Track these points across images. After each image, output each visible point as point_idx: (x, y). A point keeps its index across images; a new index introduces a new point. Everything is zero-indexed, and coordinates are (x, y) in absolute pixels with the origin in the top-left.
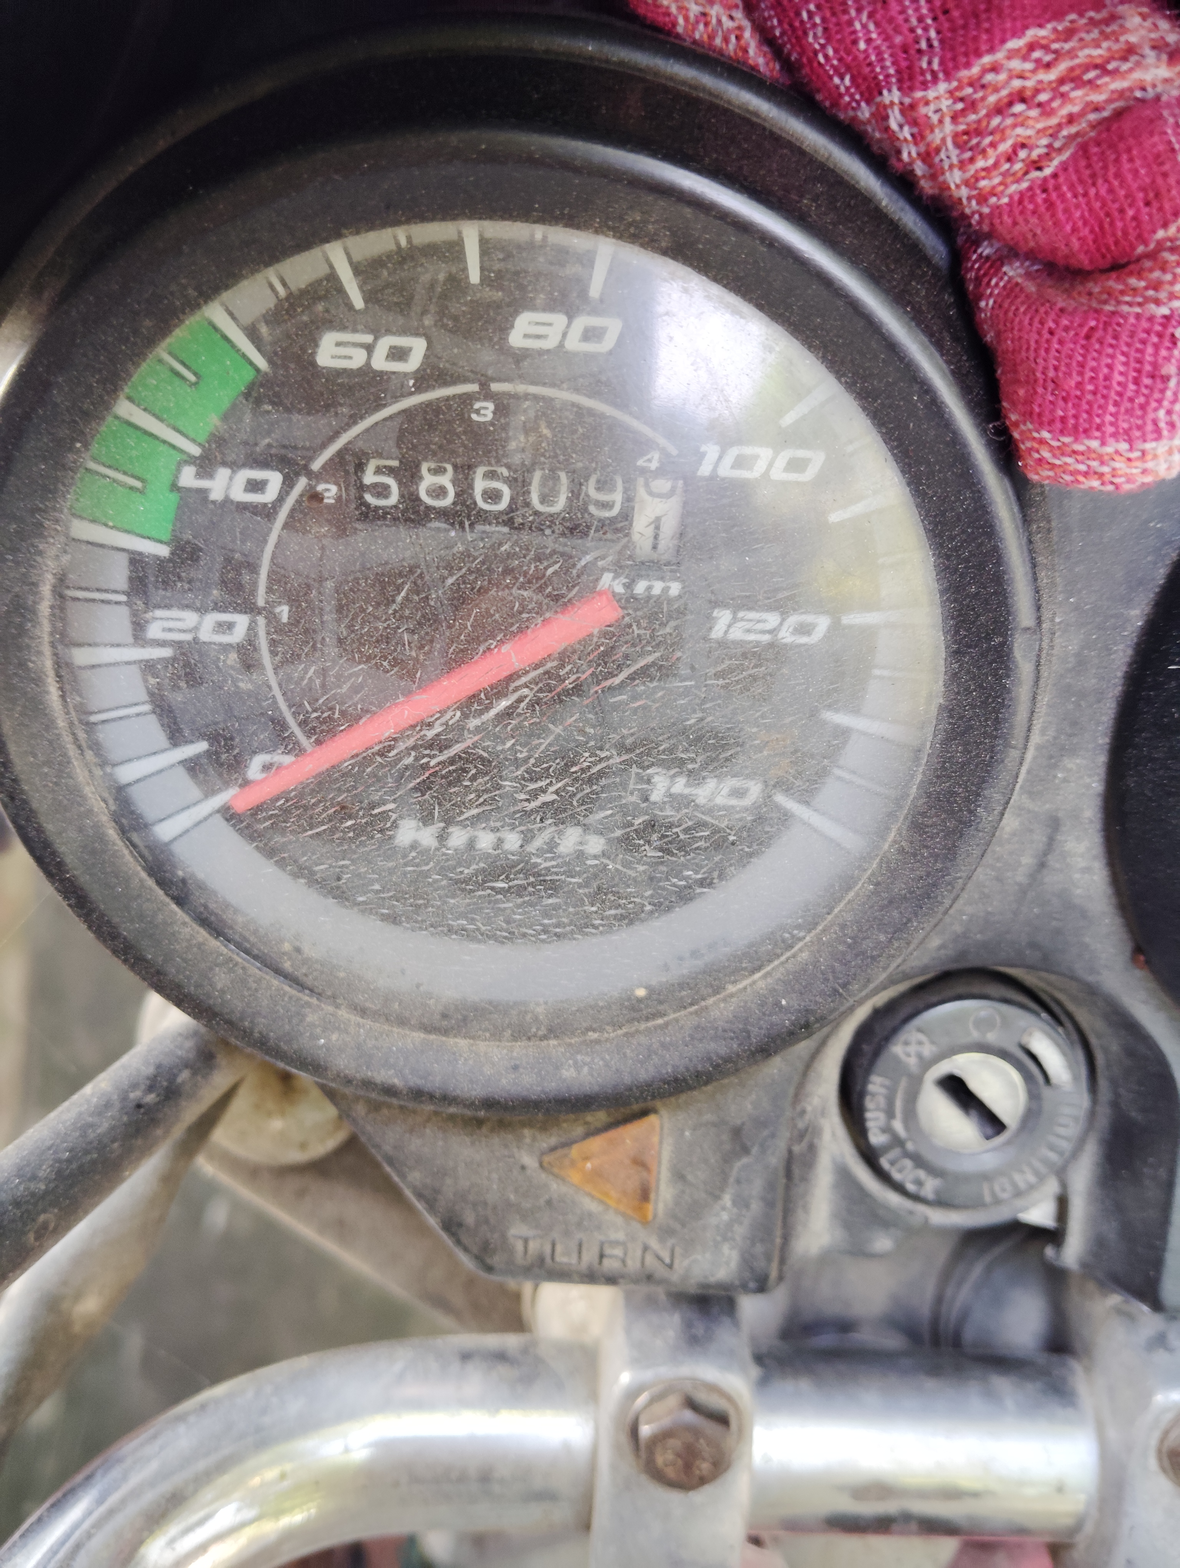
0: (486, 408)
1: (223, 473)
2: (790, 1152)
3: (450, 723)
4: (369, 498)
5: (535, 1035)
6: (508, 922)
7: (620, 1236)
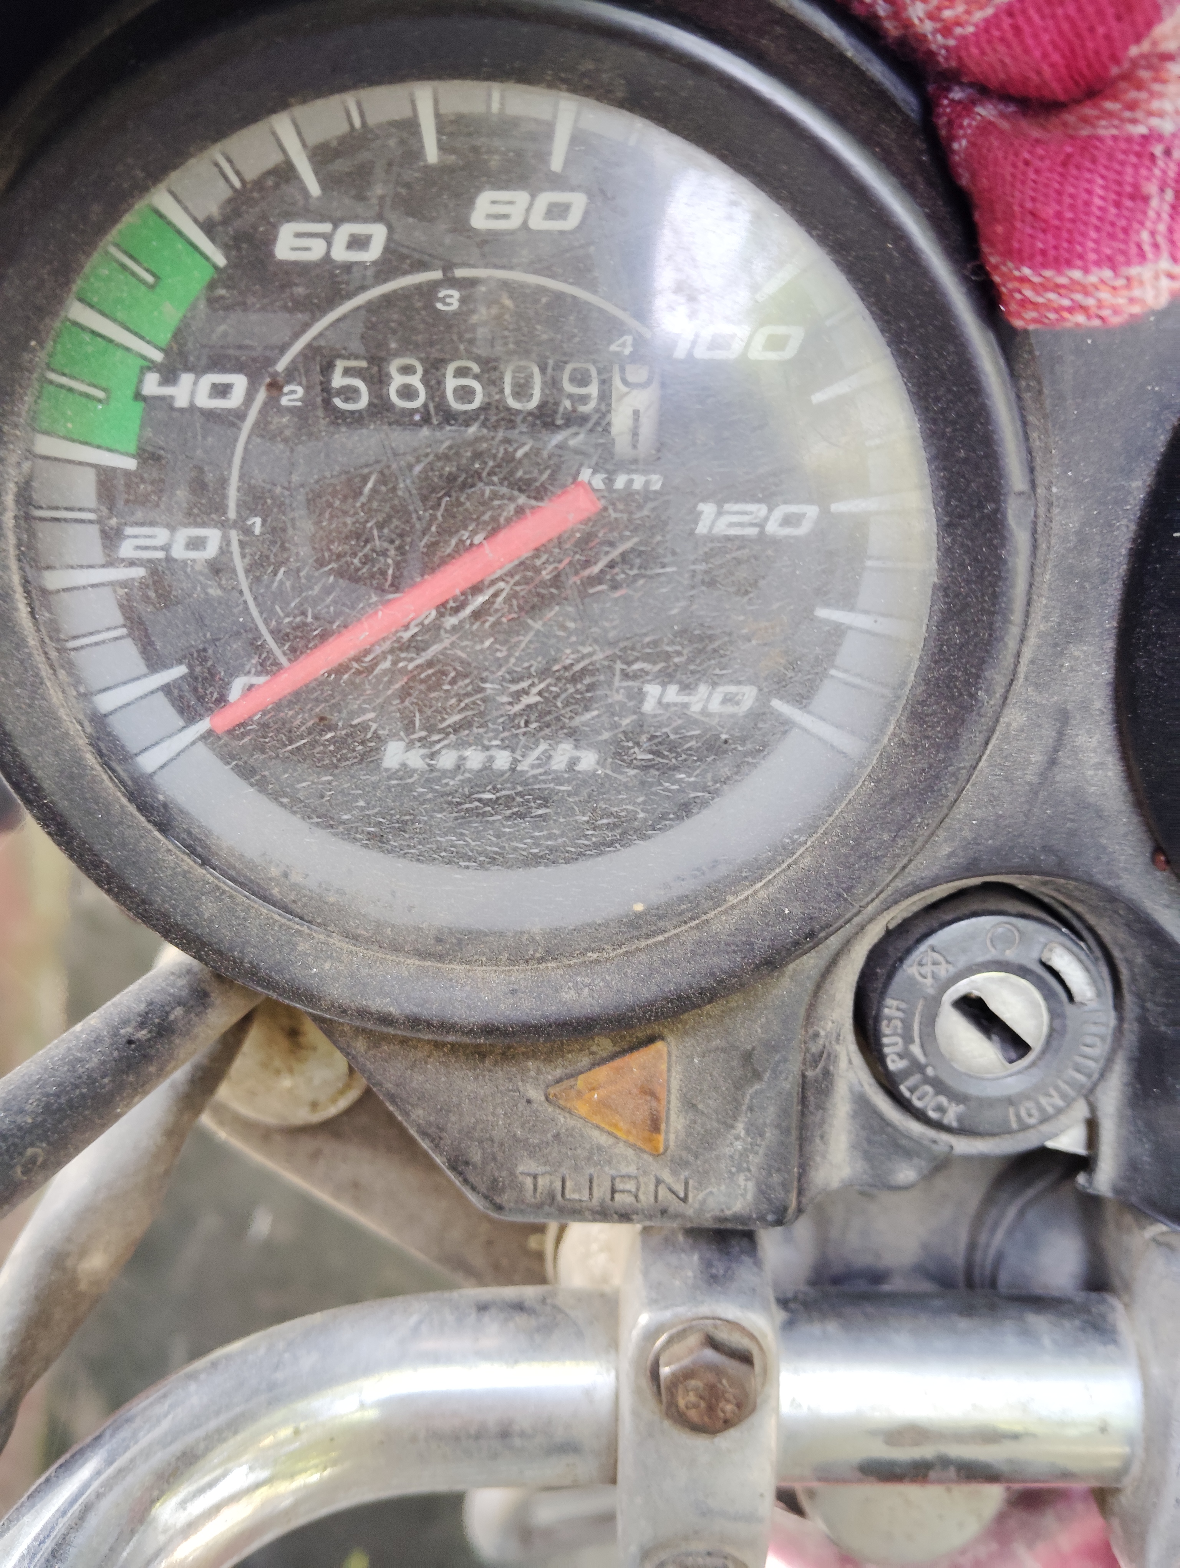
0: (451, 296)
1: (186, 379)
2: (804, 1076)
3: (426, 622)
4: (338, 402)
5: (533, 958)
6: (498, 837)
7: (632, 1170)
